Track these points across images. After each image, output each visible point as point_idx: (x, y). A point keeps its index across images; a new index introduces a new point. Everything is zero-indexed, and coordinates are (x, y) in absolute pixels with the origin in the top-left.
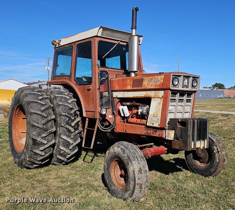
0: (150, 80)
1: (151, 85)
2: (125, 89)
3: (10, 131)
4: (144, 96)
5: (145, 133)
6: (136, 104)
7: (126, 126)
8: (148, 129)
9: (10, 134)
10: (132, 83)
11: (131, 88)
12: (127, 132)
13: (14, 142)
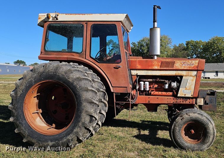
0: (183, 63)
1: (184, 67)
2: (150, 68)
3: (20, 113)
4: (174, 74)
5: (173, 102)
6: (160, 80)
7: (149, 98)
8: (177, 99)
9: (20, 116)
10: (160, 64)
11: (159, 68)
12: (151, 103)
13: (31, 125)
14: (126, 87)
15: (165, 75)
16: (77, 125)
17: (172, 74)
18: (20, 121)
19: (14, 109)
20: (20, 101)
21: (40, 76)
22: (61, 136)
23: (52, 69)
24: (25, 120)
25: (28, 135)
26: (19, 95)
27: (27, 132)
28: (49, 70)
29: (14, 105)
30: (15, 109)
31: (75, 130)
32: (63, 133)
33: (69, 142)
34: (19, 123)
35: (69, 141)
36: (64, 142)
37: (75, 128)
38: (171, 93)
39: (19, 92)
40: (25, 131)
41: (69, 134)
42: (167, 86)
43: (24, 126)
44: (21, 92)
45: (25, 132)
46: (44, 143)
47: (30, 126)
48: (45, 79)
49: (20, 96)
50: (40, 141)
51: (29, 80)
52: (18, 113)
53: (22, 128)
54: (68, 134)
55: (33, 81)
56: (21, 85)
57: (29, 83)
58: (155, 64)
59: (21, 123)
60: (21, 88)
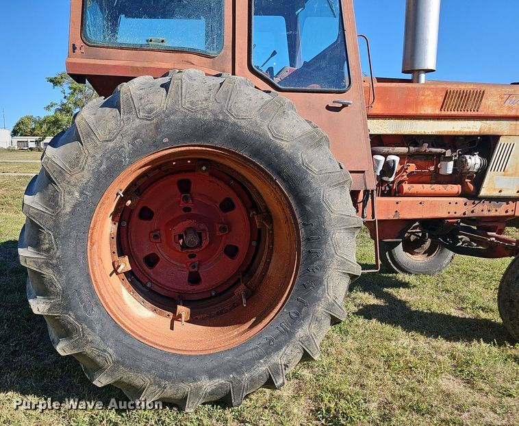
1: (509, 108)
2: (411, 112)
3: (79, 280)
4: (478, 130)
5: (464, 214)
6: (428, 150)
7: (397, 203)
8: (474, 203)
9: (79, 294)
10: (441, 99)
11: (437, 112)
12: (401, 217)
13: (123, 324)
14: (363, 172)
15: (452, 134)
16: (307, 314)
17: (471, 130)
18: (81, 312)
19: (48, 264)
20: (74, 234)
21: (157, 126)
22: (247, 356)
23: (206, 100)
24: (97, 304)
25: (116, 362)
26: (68, 209)
27: (110, 351)
28: (192, 103)
29: (48, 250)
30: (55, 267)
31: (300, 333)
32: (252, 346)
33: (277, 373)
34: (77, 318)
35: (276, 370)
36: (260, 375)
37: (301, 326)
38: (456, 188)
39: (68, 197)
40: (102, 347)
41: (278, 348)
42: (449, 168)
43: (98, 327)
44: (77, 195)
45: (105, 351)
46: (182, 385)
47: (119, 327)
48: (175, 141)
49: (72, 212)
50: (165, 378)
51: (111, 144)
52: (69, 280)
53: (90, 338)
54: (273, 346)
55: (128, 148)
56: (73, 166)
57: (108, 158)
58: (427, 99)
59: (85, 319)
60: (73, 180)
